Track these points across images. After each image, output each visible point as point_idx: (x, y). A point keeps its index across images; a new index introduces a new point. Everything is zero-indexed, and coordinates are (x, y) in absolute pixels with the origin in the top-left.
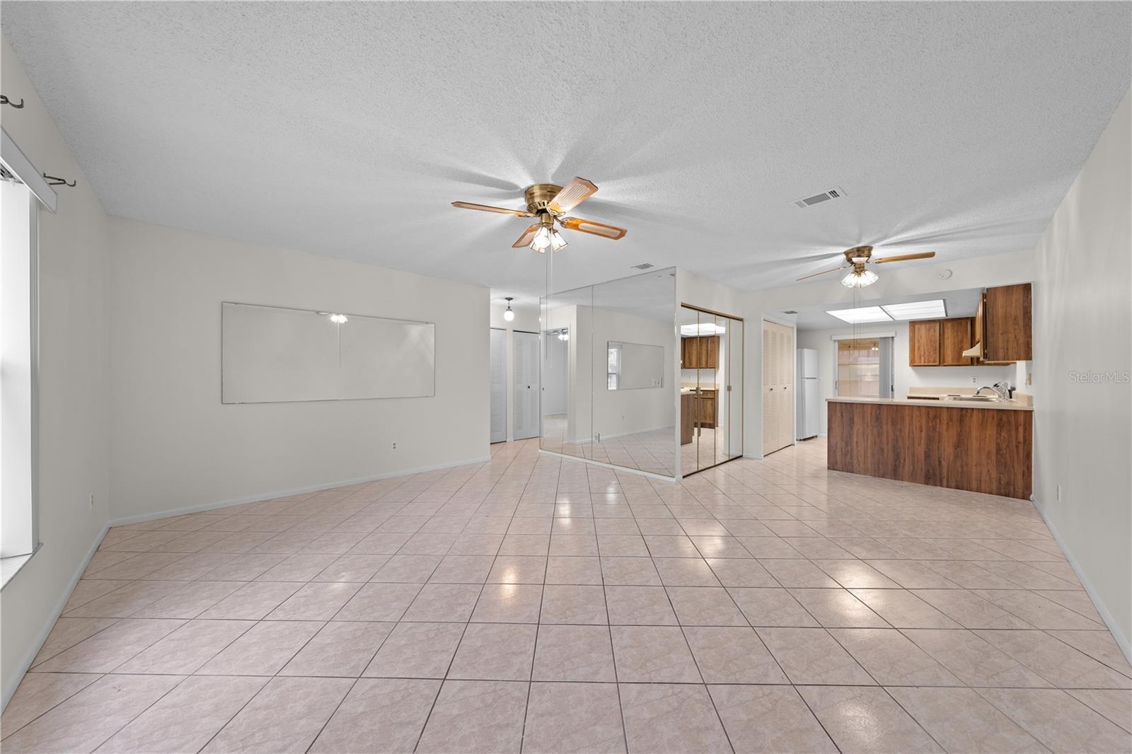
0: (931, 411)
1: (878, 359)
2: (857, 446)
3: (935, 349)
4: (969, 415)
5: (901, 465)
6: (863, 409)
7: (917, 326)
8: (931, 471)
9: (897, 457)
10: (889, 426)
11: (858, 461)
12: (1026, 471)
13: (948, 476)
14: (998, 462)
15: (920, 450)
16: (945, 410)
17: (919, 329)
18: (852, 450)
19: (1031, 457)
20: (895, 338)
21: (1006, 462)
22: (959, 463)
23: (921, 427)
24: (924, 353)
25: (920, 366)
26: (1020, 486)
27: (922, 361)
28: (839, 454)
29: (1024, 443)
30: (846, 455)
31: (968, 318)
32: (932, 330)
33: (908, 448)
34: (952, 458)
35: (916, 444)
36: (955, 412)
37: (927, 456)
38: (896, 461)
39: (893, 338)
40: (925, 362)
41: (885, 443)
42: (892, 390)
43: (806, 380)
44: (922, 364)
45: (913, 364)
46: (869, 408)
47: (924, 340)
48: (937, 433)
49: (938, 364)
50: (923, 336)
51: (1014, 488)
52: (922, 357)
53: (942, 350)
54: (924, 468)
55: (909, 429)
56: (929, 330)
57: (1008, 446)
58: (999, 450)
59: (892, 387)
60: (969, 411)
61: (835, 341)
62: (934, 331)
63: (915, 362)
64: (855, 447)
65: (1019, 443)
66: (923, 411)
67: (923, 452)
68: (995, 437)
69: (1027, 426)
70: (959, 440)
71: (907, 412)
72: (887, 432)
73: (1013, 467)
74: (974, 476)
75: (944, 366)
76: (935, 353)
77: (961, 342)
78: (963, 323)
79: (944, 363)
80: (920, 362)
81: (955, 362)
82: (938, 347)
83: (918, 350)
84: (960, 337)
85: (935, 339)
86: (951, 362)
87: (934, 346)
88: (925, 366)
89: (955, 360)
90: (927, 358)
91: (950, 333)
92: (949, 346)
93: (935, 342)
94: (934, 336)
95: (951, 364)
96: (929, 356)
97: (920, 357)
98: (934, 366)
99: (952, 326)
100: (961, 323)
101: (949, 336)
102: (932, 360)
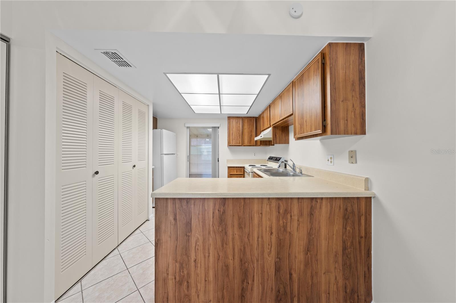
0: (281, 204)
1: (211, 144)
2: (196, 267)
3: (240, 136)
4: (318, 205)
5: (250, 287)
6: (203, 206)
7: (231, 120)
8: (282, 290)
9: (245, 274)
10: (236, 232)
11: (197, 291)
12: (367, 272)
13: (299, 294)
14: (344, 264)
15: (270, 260)
16: (295, 202)
17: (232, 122)
18: (189, 274)
19: (371, 254)
20: (220, 128)
21: (350, 265)
22: (309, 274)
23: (271, 228)
24: (235, 137)
25: (233, 146)
26: (362, 293)
27: (234, 143)
28: (171, 284)
29: (365, 237)
30: (180, 283)
31: (254, 117)
32: (238, 123)
33: (258, 261)
34: (302, 267)
35: (266, 255)
36: (305, 204)
37: (278, 269)
38: (243, 281)
39: (218, 127)
40: (235, 143)
41: (231, 257)
42: (218, 161)
43: (165, 157)
44: (234, 144)
45: (229, 145)
46: (211, 204)
47: (234, 129)
48: (288, 234)
49: (241, 145)
50: (234, 127)
51: (358, 296)
52: (234, 140)
53: (243, 136)
54: (274, 288)
55: (258, 233)
57: (352, 242)
58: (344, 249)
59: (218, 158)
60: (319, 201)
61: (188, 127)
62: (240, 124)
63: (230, 144)
64: (193, 268)
65: (362, 237)
66: (274, 204)
67: (273, 262)
68: (341, 234)
69: (368, 216)
70: (309, 242)
71: (256, 207)
72: (233, 239)
73: (356, 267)
74: (323, 288)
75: (244, 146)
76: (240, 138)
77: (251, 131)
78: (252, 120)
79: (244, 144)
80: (233, 143)
81: (250, 144)
82: (241, 134)
83: (232, 136)
84: (251, 128)
85: (240, 129)
86: (248, 144)
87: (239, 133)
88: (235, 146)
89: (250, 142)
90: (236, 141)
91: (246, 126)
92: (246, 134)
93: (240, 131)
94: (240, 127)
95: (248, 145)
96: (237, 140)
97: (233, 140)
98: (240, 146)
99: (248, 121)
100: (251, 120)
101: (246, 127)
102: (238, 142)
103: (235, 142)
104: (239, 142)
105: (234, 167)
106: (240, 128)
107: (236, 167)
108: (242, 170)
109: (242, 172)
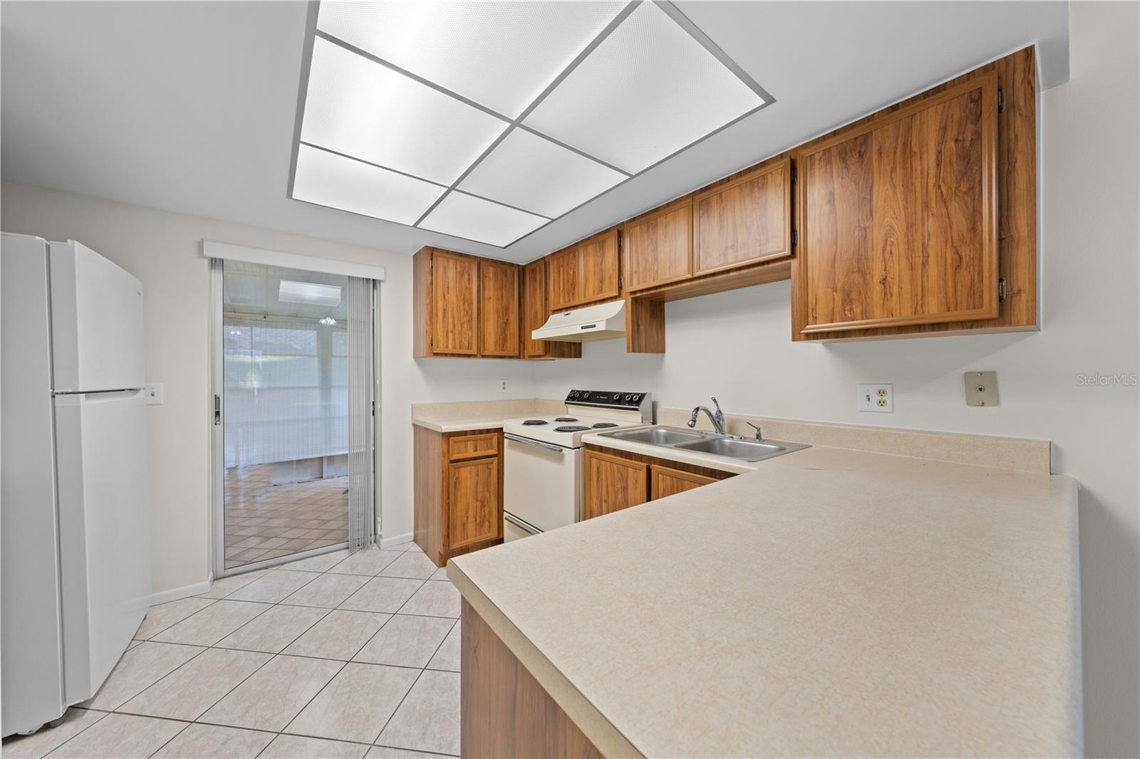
3: (470, 321)
7: (440, 260)
17: (445, 268)
24: (454, 326)
25: (446, 355)
27: (450, 347)
31: (514, 265)
32: (465, 276)
40: (454, 347)
44: (450, 350)
45: (434, 352)
47: (452, 296)
49: (475, 352)
50: (452, 287)
52: (450, 335)
53: (481, 322)
56: (462, 275)
62: (469, 280)
63: (437, 347)
75: (484, 356)
76: (471, 328)
77: (507, 309)
78: (509, 272)
79: (484, 350)
80: (447, 347)
81: (503, 350)
82: (475, 315)
83: (444, 317)
84: (505, 300)
85: (471, 299)
86: (496, 350)
87: (470, 312)
88: (453, 355)
89: (503, 345)
90: (457, 336)
91: (491, 291)
92: (492, 316)
93: (471, 304)
94: (470, 289)
95: (497, 354)
96: (461, 333)
97: (447, 336)
98: (469, 356)
99: (495, 275)
100: (506, 271)
101: (492, 295)
102: (466, 343)
103: (454, 340)
104: (469, 343)
105: (464, 433)
106: (471, 293)
107: (474, 432)
108: (491, 439)
109: (492, 449)
